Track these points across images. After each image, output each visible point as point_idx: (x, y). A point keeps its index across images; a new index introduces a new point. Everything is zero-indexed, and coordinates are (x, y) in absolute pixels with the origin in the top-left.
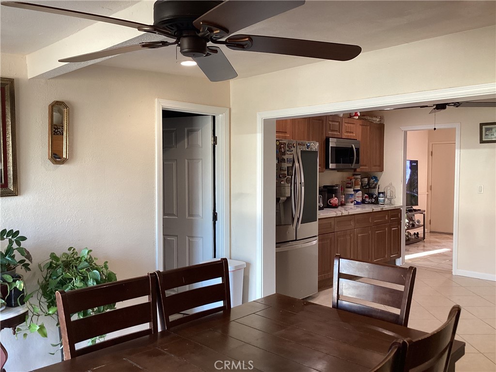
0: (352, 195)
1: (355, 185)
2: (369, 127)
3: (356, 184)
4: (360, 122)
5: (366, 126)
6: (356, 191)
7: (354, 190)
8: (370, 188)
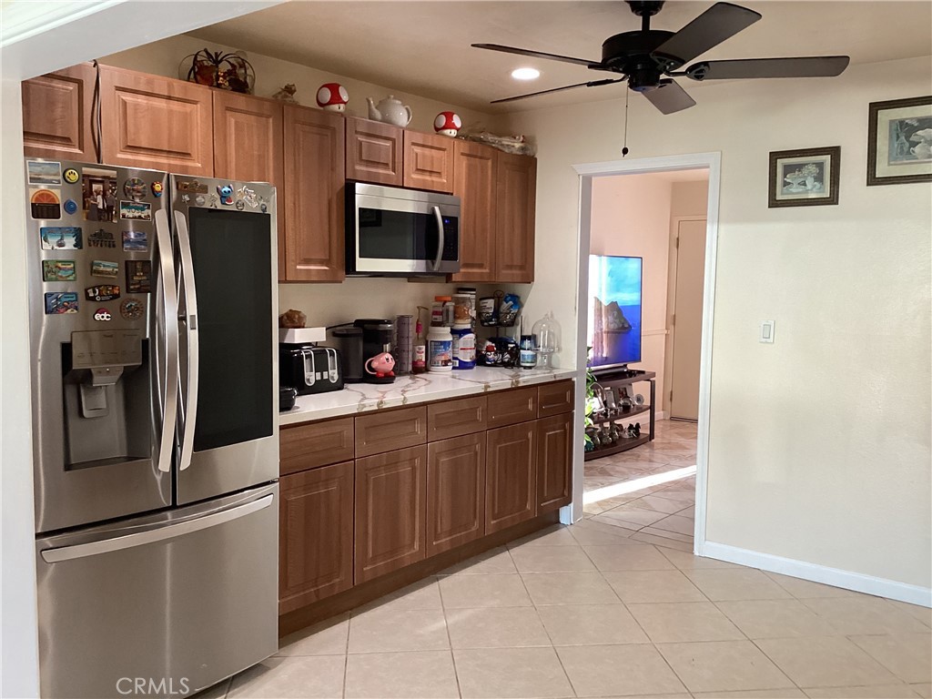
0: (445, 344)
1: (455, 318)
2: (490, 163)
3: (458, 315)
4: (463, 146)
5: (481, 158)
6: (458, 333)
7: (453, 332)
8: (500, 324)
